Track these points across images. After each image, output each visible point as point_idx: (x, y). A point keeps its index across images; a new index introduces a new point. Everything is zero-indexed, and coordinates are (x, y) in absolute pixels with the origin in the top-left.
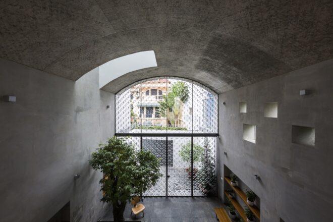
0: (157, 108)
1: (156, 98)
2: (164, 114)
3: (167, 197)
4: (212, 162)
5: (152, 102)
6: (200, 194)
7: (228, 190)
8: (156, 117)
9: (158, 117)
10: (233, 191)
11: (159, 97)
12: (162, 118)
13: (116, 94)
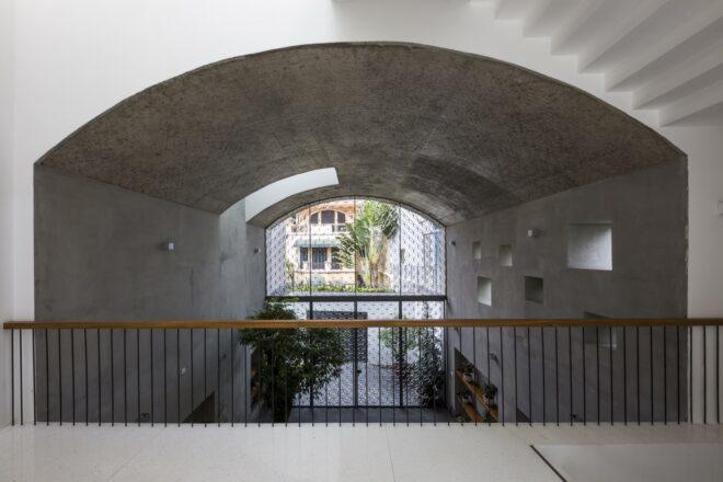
0: (335, 249)
1: (333, 230)
2: (349, 261)
3: (356, 407)
4: (437, 346)
5: (325, 237)
6: (417, 404)
7: (463, 392)
8: (333, 268)
9: (337, 267)
10: (468, 392)
11: (339, 228)
12: (345, 269)
13: (266, 228)
